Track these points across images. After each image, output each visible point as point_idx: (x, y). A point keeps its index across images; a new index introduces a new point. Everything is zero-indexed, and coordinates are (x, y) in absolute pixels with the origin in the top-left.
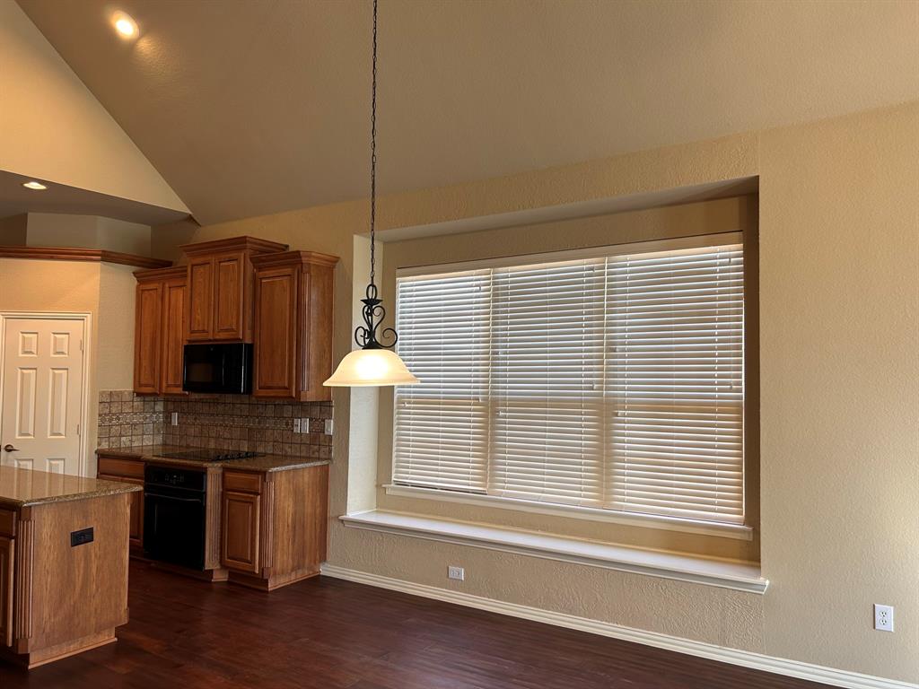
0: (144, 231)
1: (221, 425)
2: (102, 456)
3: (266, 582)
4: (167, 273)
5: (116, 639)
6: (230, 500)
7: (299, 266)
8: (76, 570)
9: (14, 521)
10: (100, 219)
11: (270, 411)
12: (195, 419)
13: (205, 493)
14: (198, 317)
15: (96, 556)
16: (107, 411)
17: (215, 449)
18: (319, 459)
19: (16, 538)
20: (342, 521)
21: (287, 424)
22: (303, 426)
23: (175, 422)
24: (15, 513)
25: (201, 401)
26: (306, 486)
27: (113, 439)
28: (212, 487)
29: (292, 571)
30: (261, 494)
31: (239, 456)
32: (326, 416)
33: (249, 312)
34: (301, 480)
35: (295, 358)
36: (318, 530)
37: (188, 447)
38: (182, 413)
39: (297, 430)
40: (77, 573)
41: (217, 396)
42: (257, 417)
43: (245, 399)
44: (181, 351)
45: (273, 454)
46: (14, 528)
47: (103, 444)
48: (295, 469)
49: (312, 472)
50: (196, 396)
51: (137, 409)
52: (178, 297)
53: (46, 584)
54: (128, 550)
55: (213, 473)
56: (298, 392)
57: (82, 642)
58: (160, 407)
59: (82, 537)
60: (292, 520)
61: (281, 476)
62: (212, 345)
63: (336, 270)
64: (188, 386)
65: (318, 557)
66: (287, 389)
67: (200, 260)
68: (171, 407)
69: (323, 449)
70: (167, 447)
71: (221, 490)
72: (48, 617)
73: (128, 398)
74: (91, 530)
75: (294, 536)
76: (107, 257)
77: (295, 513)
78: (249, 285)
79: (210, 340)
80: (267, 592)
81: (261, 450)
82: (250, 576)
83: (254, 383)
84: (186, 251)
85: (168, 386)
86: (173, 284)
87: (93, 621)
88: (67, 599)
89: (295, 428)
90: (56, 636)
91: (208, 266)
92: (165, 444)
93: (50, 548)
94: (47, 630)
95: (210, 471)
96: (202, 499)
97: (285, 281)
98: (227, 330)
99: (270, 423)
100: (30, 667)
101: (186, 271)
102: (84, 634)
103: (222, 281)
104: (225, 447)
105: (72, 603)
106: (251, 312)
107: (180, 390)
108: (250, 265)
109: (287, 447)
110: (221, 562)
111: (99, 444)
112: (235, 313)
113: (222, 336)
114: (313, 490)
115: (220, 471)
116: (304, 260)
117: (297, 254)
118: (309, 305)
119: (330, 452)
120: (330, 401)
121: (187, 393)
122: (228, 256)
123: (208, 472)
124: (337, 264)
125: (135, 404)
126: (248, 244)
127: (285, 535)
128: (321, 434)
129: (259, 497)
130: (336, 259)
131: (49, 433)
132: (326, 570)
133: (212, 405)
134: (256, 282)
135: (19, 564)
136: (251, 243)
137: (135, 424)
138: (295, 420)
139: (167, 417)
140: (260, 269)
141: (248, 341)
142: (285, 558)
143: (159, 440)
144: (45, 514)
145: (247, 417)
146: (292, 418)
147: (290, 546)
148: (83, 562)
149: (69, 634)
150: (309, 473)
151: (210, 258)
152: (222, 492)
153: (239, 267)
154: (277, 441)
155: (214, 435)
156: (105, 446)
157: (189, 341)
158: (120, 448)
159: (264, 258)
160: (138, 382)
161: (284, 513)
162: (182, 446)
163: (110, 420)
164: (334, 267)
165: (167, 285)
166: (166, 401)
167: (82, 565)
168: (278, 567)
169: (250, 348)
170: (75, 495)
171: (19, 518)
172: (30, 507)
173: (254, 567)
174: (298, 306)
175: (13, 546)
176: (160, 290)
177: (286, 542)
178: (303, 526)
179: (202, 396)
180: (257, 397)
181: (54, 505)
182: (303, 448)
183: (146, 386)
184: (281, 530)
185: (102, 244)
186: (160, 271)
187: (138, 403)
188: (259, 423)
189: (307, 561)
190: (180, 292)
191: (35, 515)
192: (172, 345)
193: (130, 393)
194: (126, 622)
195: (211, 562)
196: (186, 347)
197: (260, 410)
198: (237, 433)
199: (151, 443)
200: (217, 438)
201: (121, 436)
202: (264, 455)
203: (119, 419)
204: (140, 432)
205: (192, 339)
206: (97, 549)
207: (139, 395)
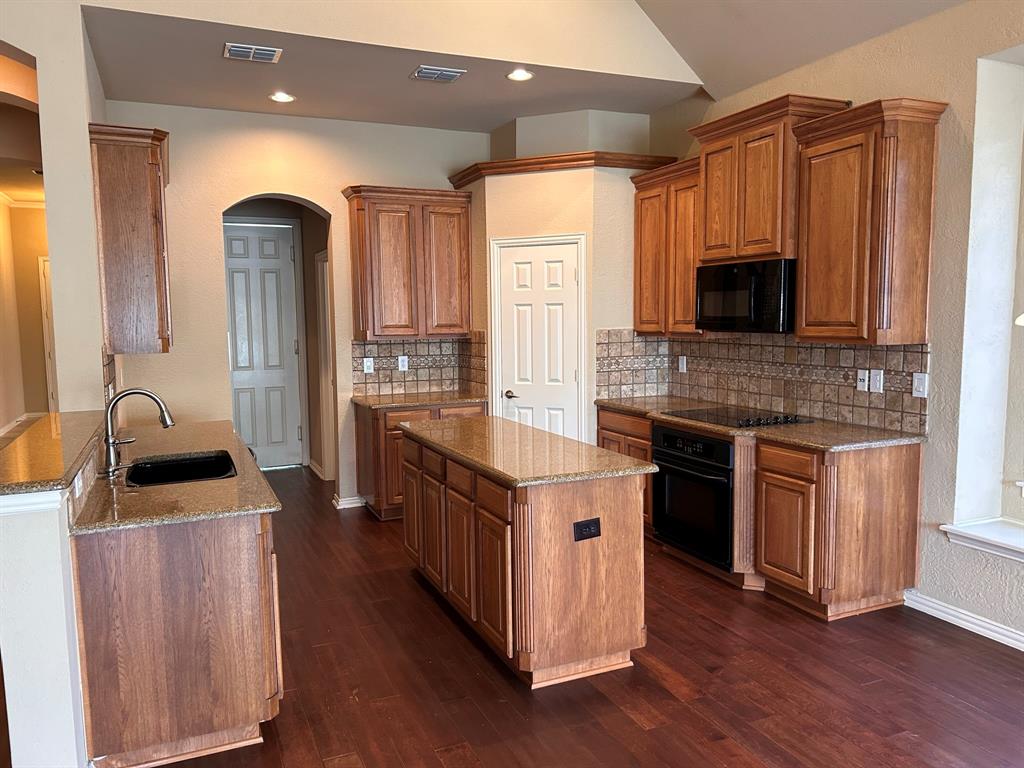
0: (642, 121)
1: (745, 375)
2: (602, 407)
3: (824, 609)
4: (673, 172)
5: (631, 664)
6: (767, 483)
7: (878, 127)
8: (582, 571)
9: (509, 502)
10: (592, 113)
11: (818, 357)
12: (710, 365)
13: (732, 470)
14: (715, 227)
15: (604, 555)
16: (605, 354)
17: (737, 407)
18: (902, 434)
19: (512, 524)
20: (945, 533)
21: (846, 377)
22: (874, 381)
23: (683, 368)
24: (509, 492)
25: (717, 342)
26: (885, 474)
27: (612, 388)
28: (742, 464)
29: (863, 597)
30: (818, 483)
31: (775, 421)
32: (916, 367)
33: (791, 212)
34: (877, 465)
35: (867, 278)
36: (903, 541)
37: (700, 401)
38: (692, 357)
39: (862, 387)
40: (583, 575)
41: (738, 335)
42: (799, 365)
43: (780, 339)
44: (692, 275)
45: (823, 420)
46: (510, 511)
47: (602, 393)
48: (868, 450)
49: (894, 454)
50: (711, 336)
51: (638, 351)
52: (687, 203)
53: (548, 585)
54: (642, 550)
55: (743, 442)
56: (873, 332)
57: (592, 663)
58: (664, 349)
59: (587, 530)
60: (864, 524)
61: (848, 459)
62: (735, 265)
63: (940, 127)
64: (703, 323)
65: (902, 580)
66: (853, 325)
67: (717, 145)
68: (677, 349)
69: (908, 419)
70: (674, 400)
71: (754, 468)
72: (551, 629)
73: (627, 337)
74: (596, 522)
75: (866, 547)
76: (601, 160)
77: (868, 514)
78: (791, 171)
79: (733, 258)
80: (825, 622)
81: (803, 411)
82: (802, 595)
83: (798, 319)
84: (697, 135)
85: (675, 323)
86: (680, 186)
87: (604, 640)
88: (573, 607)
89: (859, 384)
90: (562, 654)
91: (729, 151)
92: (671, 396)
93: (550, 541)
94: (552, 645)
95: (739, 441)
96: (728, 479)
97: (853, 157)
98: (757, 242)
99: (818, 375)
100: (534, 687)
101: (698, 164)
102: (595, 653)
103: (749, 170)
104: (752, 405)
105: (579, 614)
106: (793, 213)
107: (691, 328)
108: (792, 139)
109: (845, 411)
110: (755, 566)
111: (598, 394)
112: (769, 215)
113: (750, 250)
114: (894, 480)
115: (752, 443)
116: (888, 115)
117: (876, 107)
118: (894, 191)
119: (922, 423)
120: (923, 345)
121: (701, 332)
122: (756, 132)
123: (737, 443)
124: (942, 115)
125: (636, 345)
126: (791, 108)
127: (853, 545)
128: (906, 396)
129: (814, 485)
130: (940, 107)
131: (547, 380)
132: (912, 599)
133: (732, 346)
134: (802, 166)
135: (517, 557)
136: (795, 105)
137: (637, 370)
138: (859, 371)
139: (673, 362)
140: (808, 144)
141: (790, 256)
142: (853, 577)
143: (664, 389)
144: (542, 497)
145: (782, 364)
146: (855, 368)
147: (861, 562)
148: (589, 561)
149: (576, 654)
150: (890, 455)
151: (731, 139)
152: (756, 473)
153: (776, 144)
154: (830, 402)
155: (735, 387)
156: (604, 396)
157: (704, 261)
158: (621, 399)
159: (817, 125)
160: (639, 319)
161: (852, 512)
162: (693, 399)
163: (610, 365)
164: (936, 121)
165: (673, 188)
166: (671, 341)
167: (588, 566)
168: (844, 591)
169: (792, 265)
170: (576, 474)
171: (514, 500)
172: (526, 487)
173: (806, 584)
174: (875, 193)
175: (509, 533)
176: (664, 196)
177: (854, 556)
178: (881, 535)
179: (720, 335)
180: (800, 337)
181: (553, 486)
182: (873, 413)
183: (649, 323)
184: (847, 537)
185: (594, 143)
186: (663, 170)
187: (639, 345)
188: (801, 373)
189: (885, 584)
190: (690, 195)
191: (531, 496)
192: (680, 267)
193: (629, 333)
194: (644, 645)
195: (741, 563)
196: (699, 269)
197: (803, 356)
198: (767, 386)
199: (655, 394)
200: (739, 391)
201: (621, 384)
202: (811, 420)
203: (618, 363)
204: (641, 379)
205: (707, 258)
206: (605, 545)
207: (640, 334)
